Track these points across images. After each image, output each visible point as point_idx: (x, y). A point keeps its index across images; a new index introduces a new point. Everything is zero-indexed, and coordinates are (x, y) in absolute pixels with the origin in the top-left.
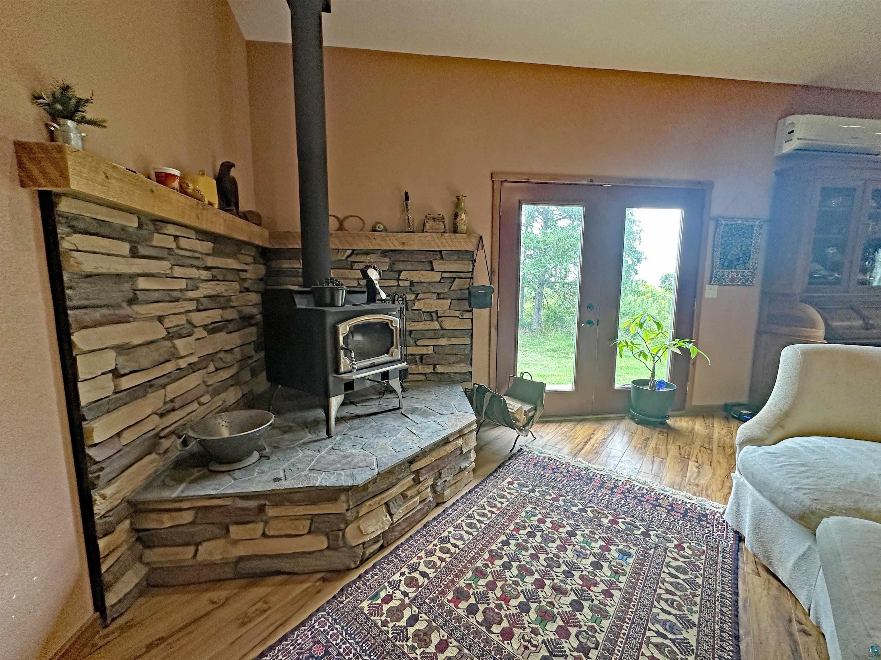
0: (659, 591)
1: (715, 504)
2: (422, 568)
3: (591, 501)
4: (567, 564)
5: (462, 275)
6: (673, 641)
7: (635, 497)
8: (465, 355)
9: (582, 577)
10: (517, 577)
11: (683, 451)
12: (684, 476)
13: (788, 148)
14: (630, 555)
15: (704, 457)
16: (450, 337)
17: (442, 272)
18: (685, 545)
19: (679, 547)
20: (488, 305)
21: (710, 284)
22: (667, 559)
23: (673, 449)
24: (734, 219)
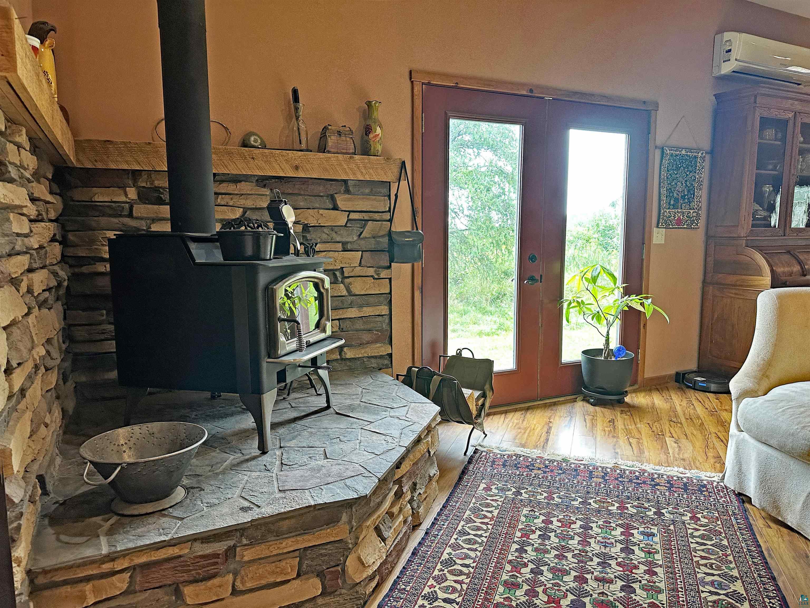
0: (695, 559)
1: (708, 474)
2: (441, 595)
3: (588, 493)
4: (598, 555)
5: (376, 216)
6: (726, 595)
7: (631, 481)
8: (381, 331)
9: (619, 564)
10: (553, 579)
11: (654, 428)
12: (667, 453)
13: (726, 69)
14: (653, 535)
15: (676, 431)
16: (361, 306)
17: (350, 212)
18: (699, 516)
19: (694, 518)
20: (411, 259)
21: (657, 227)
22: (690, 531)
23: (643, 427)
24: (678, 148)
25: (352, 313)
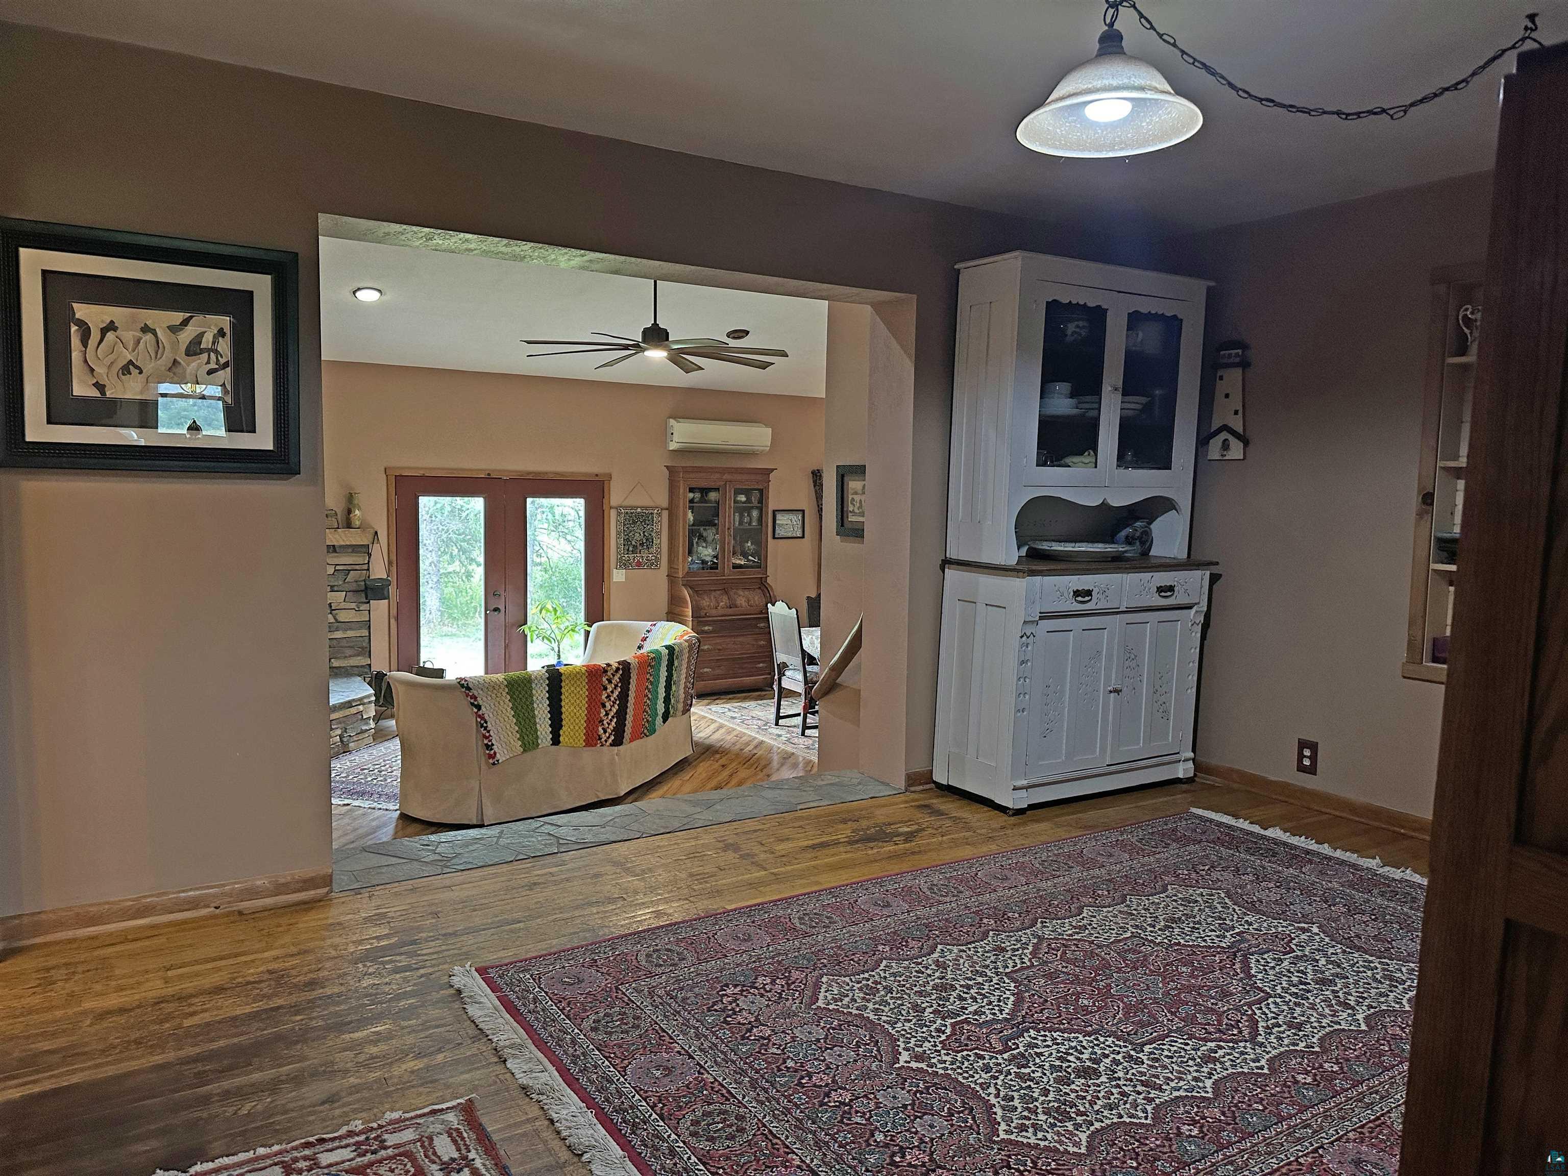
5: (357, 567)
8: (363, 648)
13: (673, 446)
16: (346, 630)
17: (336, 565)
20: (387, 597)
21: (617, 568)
24: (632, 508)
25: (338, 635)
